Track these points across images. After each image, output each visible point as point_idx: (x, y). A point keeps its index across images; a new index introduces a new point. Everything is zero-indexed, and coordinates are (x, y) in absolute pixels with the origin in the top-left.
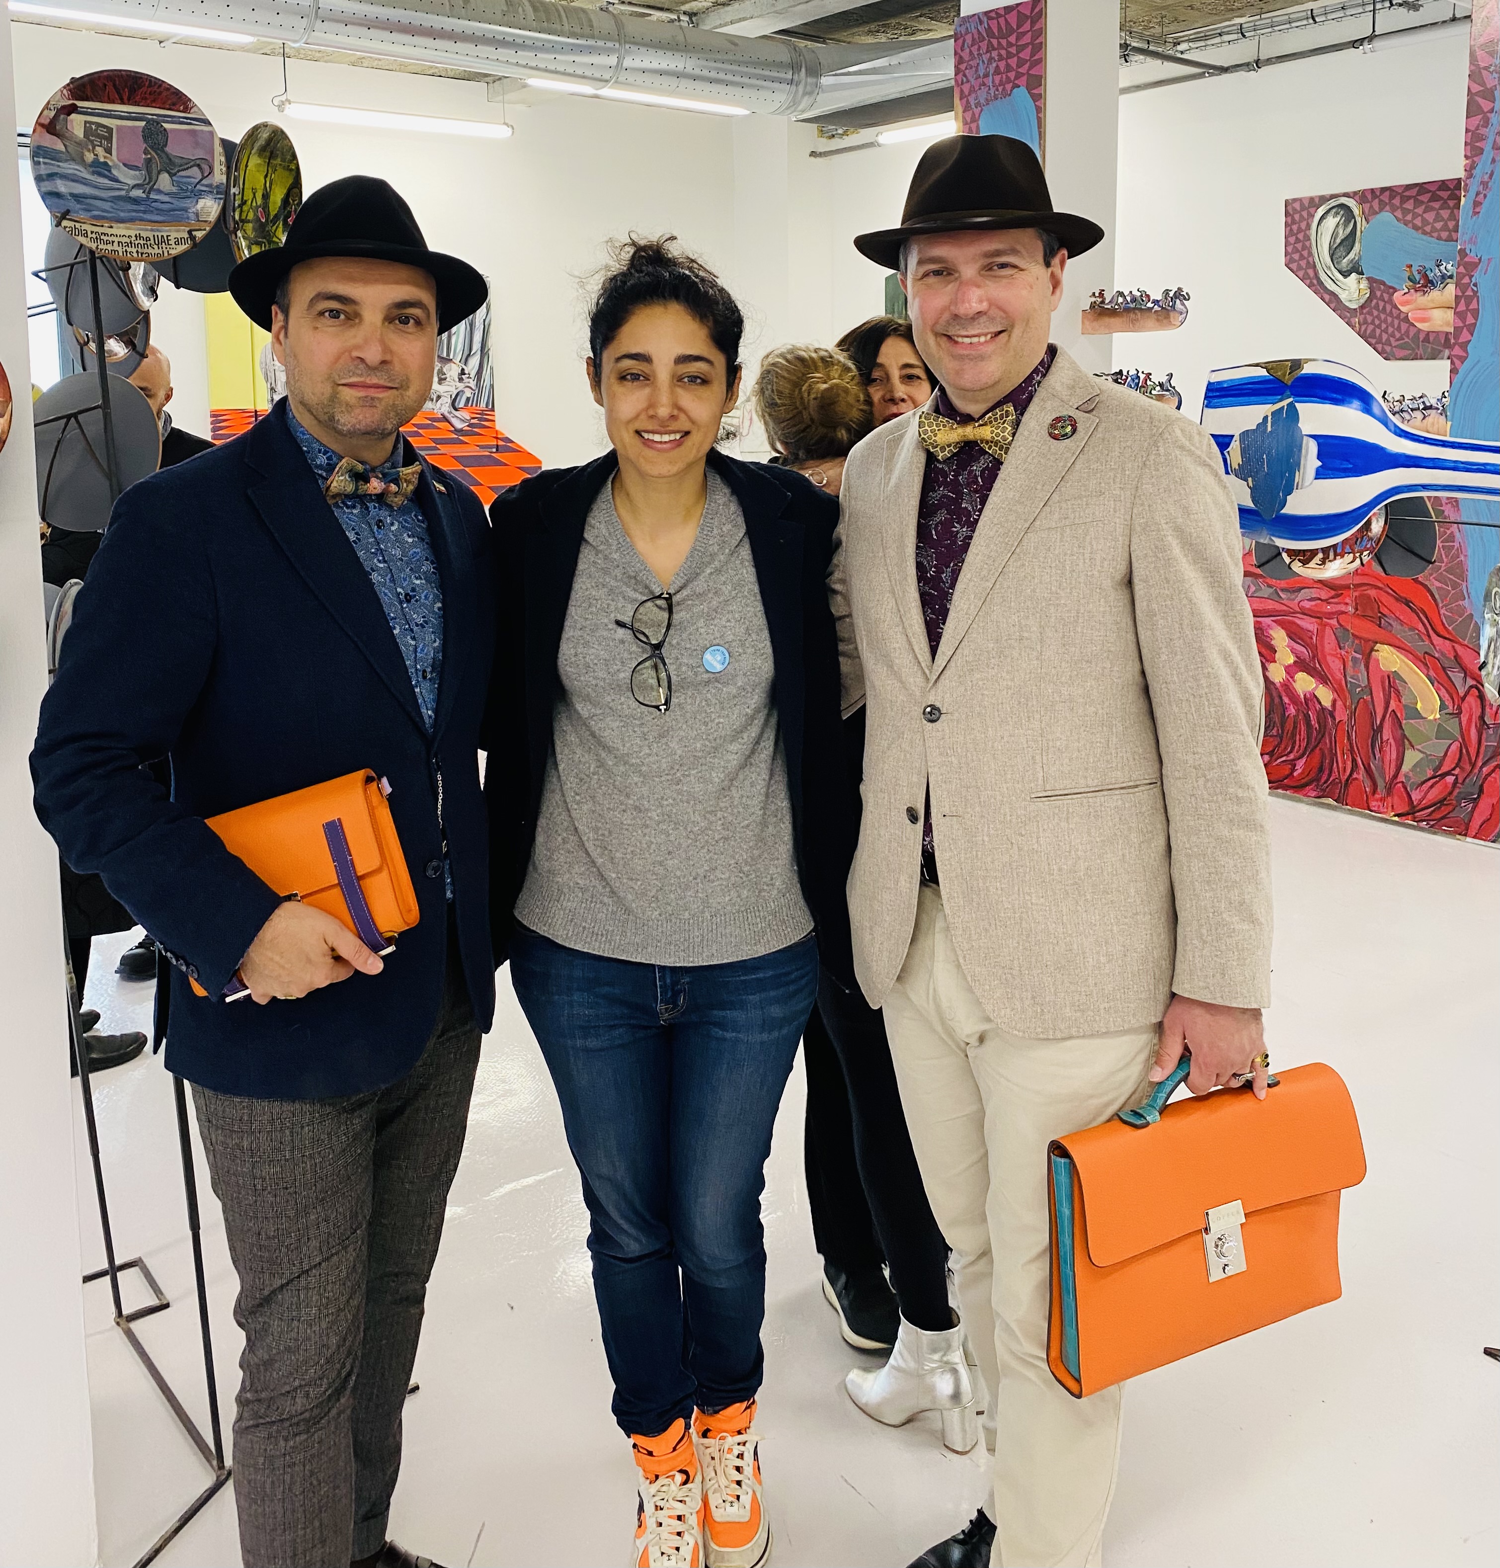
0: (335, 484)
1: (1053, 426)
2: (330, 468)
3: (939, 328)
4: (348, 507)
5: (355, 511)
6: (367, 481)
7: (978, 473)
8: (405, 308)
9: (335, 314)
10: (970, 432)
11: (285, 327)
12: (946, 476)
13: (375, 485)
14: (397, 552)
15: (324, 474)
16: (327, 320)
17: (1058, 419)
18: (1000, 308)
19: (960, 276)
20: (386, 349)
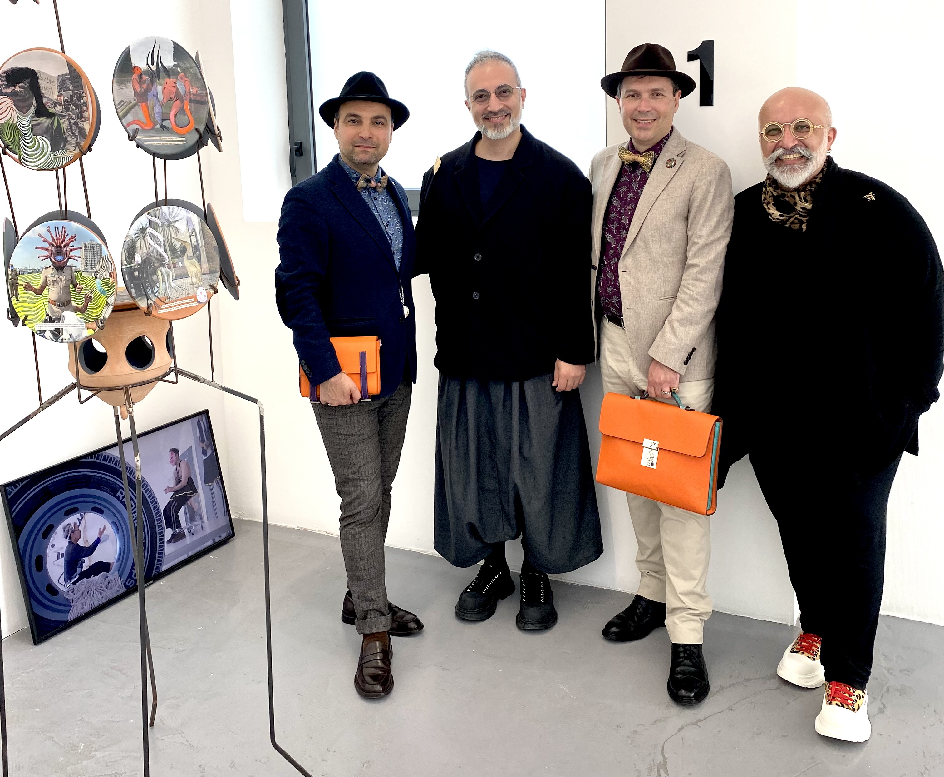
0: (360, 184)
1: (667, 163)
2: (357, 179)
3: (633, 117)
4: (364, 193)
5: (366, 194)
6: (370, 182)
7: (639, 174)
8: (378, 118)
9: (353, 121)
10: (637, 158)
11: (338, 126)
12: (627, 172)
13: (373, 184)
14: (382, 208)
15: (355, 181)
16: (351, 123)
17: (669, 160)
18: (656, 110)
19: (642, 97)
20: (371, 133)
